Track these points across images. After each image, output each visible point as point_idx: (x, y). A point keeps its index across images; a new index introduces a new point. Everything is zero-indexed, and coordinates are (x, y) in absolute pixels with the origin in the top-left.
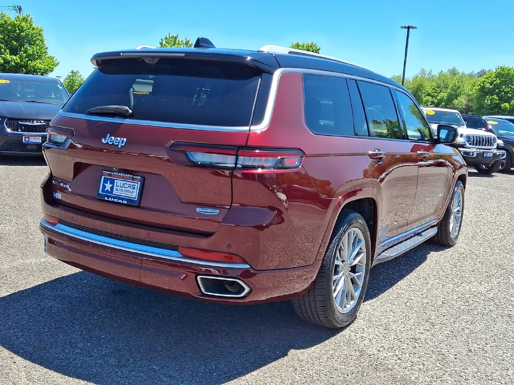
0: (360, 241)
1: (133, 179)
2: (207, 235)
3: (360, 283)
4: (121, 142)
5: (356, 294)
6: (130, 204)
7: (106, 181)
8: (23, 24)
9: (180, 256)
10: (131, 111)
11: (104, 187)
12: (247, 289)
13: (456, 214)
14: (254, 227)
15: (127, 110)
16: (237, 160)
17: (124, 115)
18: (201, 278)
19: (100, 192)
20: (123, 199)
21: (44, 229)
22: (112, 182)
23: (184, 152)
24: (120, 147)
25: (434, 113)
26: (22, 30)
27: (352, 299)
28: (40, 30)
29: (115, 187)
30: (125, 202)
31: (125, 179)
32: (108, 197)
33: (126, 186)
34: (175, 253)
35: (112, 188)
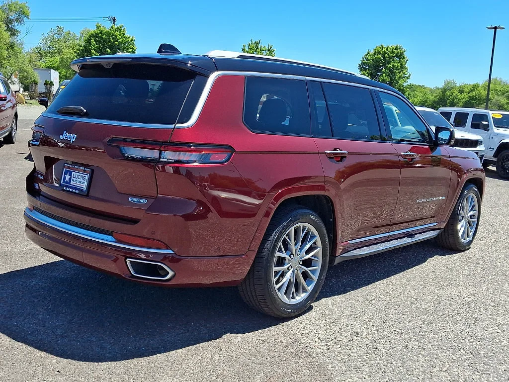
0: (313, 237)
1: (84, 171)
2: (135, 221)
3: (315, 278)
4: (72, 138)
5: (309, 288)
6: (81, 194)
7: (66, 174)
8: (117, 33)
9: (114, 240)
10: (85, 111)
11: (65, 178)
12: (171, 273)
13: (470, 219)
14: (182, 216)
15: (81, 110)
16: (160, 154)
17: (79, 114)
18: (130, 261)
19: (62, 183)
20: (76, 189)
21: (26, 216)
22: (70, 175)
23: (119, 147)
24: (71, 142)
25: (502, 116)
26: (116, 39)
27: (303, 292)
28: (132, 40)
29: (72, 178)
30: (77, 192)
31: (79, 171)
32: (67, 187)
33: (79, 177)
34: (110, 238)
35: (70, 179)
